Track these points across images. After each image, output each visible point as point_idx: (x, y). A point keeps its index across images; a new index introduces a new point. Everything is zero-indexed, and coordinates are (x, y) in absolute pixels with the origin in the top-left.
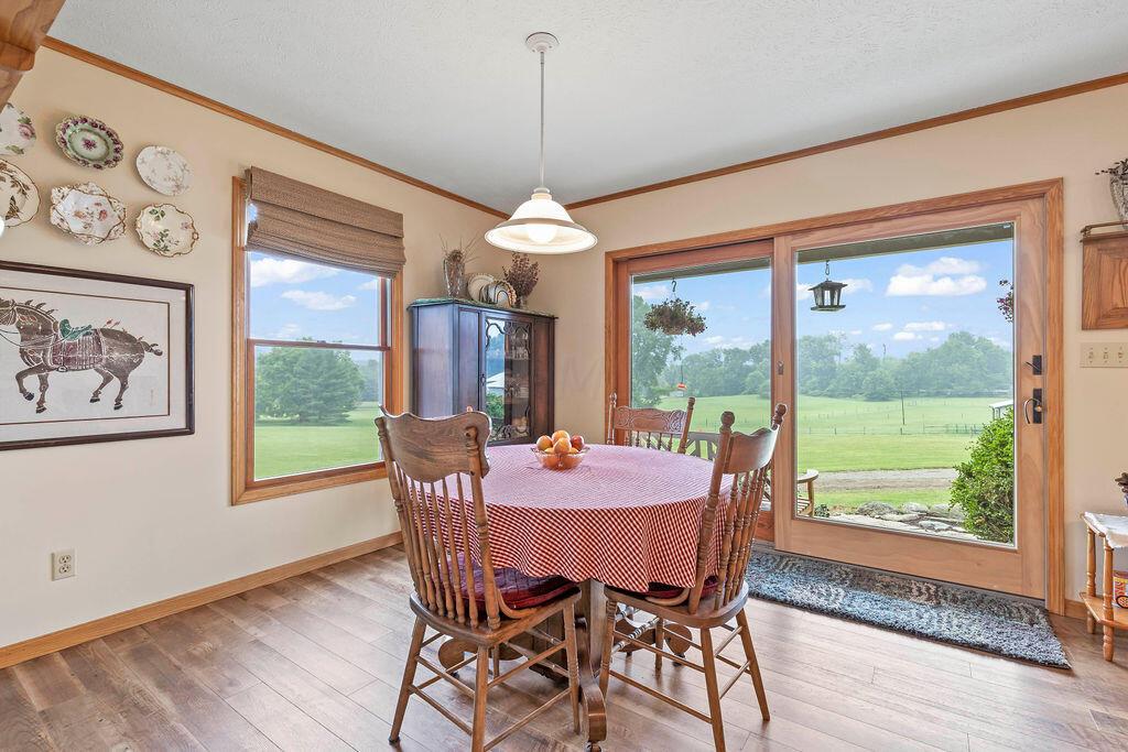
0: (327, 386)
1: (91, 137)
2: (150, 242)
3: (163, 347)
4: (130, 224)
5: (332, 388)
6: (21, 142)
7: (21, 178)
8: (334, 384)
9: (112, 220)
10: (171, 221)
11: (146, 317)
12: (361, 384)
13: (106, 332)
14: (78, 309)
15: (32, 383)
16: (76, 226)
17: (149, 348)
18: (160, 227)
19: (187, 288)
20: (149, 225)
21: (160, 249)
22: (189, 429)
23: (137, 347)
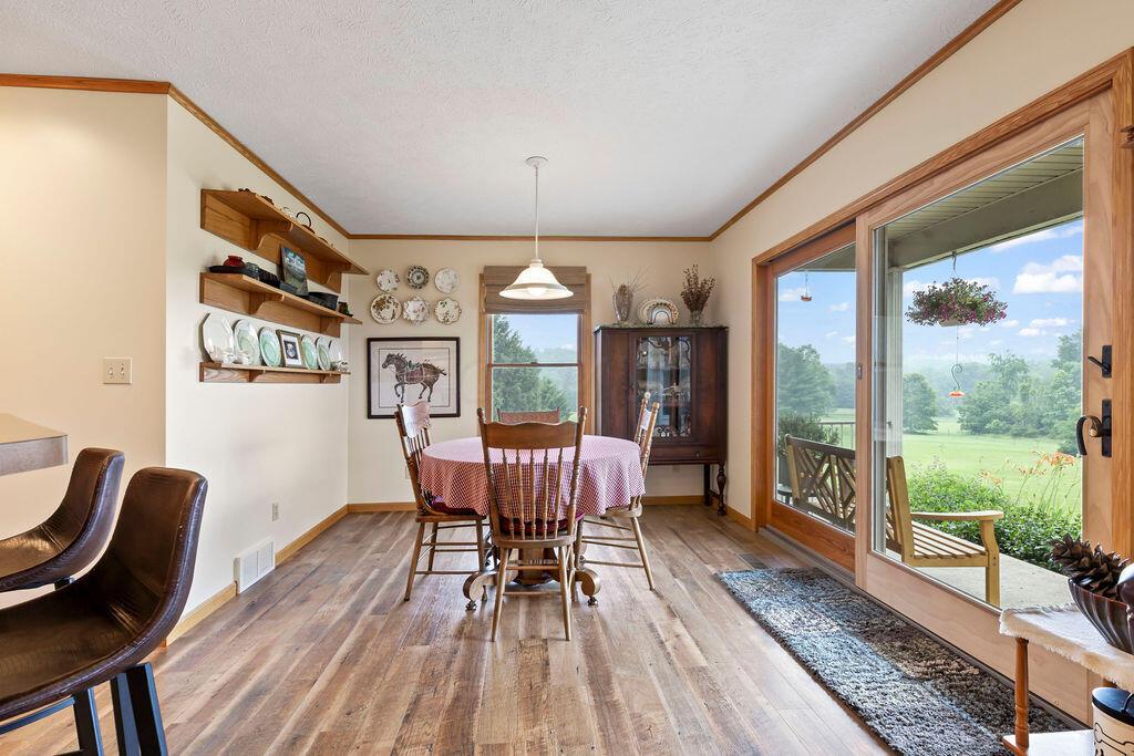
0: (795, 391)
1: (418, 274)
2: (441, 319)
3: (446, 371)
4: (432, 311)
5: (799, 394)
6: (396, 285)
7: (396, 301)
8: (803, 389)
9: (426, 311)
10: (450, 306)
11: (440, 357)
12: (833, 390)
13: (425, 365)
14: (415, 355)
15: (399, 388)
16: (413, 317)
17: (441, 372)
18: (445, 310)
19: (457, 340)
20: (440, 310)
21: (446, 321)
22: (458, 415)
23: (436, 372)
